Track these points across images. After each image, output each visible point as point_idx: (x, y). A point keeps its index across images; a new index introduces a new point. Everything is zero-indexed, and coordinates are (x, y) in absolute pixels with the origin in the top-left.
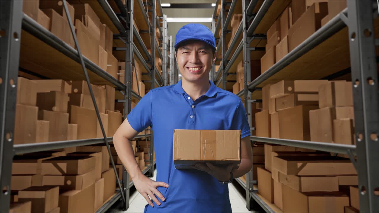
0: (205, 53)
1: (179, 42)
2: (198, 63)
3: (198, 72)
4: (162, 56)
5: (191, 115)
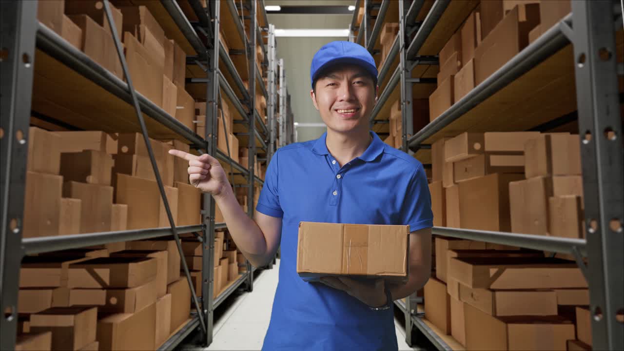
0: (362, 84)
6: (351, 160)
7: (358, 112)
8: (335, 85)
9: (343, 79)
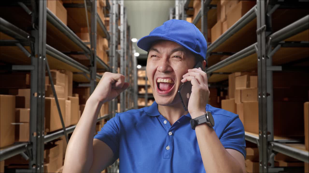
2: (168, 71)
4: (108, 33)
5: (167, 146)
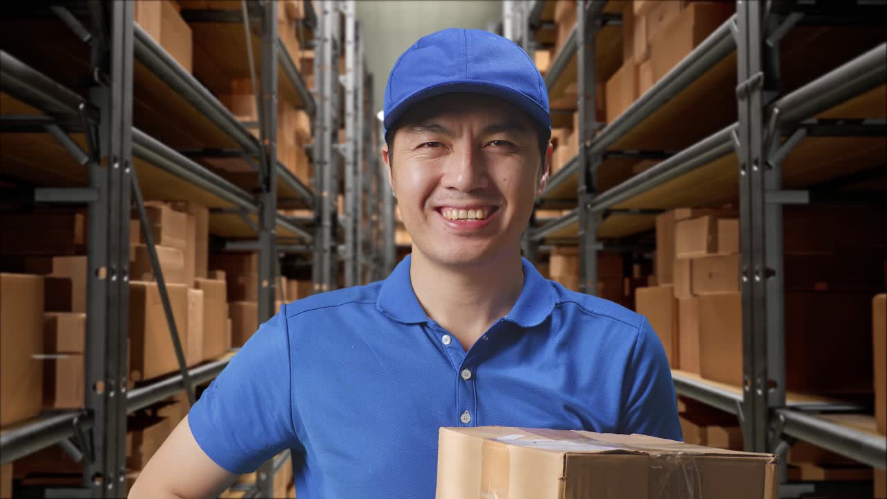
0: (509, 148)
1: (402, 100)
3: (482, 227)
4: (310, 96)
5: (461, 414)
6: (486, 330)
7: (496, 214)
8: (440, 147)
9: (461, 136)
